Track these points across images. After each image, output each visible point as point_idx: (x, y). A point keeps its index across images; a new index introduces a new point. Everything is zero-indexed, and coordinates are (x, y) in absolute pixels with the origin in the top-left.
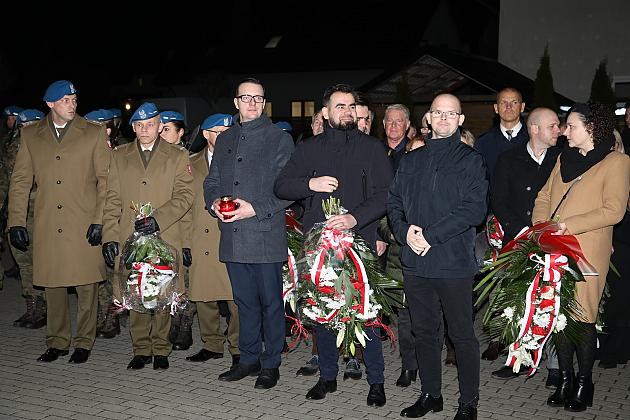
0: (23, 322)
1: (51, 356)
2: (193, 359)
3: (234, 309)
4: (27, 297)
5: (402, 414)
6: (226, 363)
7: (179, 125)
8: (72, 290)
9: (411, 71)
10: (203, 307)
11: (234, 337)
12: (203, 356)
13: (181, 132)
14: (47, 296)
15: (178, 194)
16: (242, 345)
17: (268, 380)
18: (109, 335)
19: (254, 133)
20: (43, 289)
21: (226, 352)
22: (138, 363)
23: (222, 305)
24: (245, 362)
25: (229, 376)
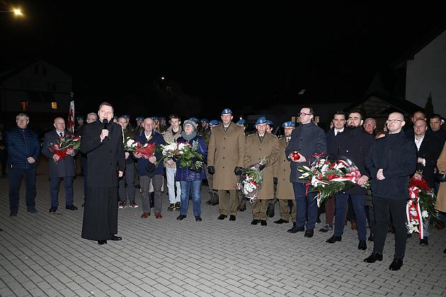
0: (209, 203)
1: (222, 217)
2: (277, 222)
3: (295, 203)
4: (211, 193)
5: (364, 261)
6: (290, 225)
7: (271, 126)
8: (228, 192)
9: (366, 103)
10: (282, 202)
11: (294, 215)
12: (280, 222)
13: (272, 129)
14: (219, 193)
15: (273, 154)
16: (297, 218)
17: (310, 234)
18: (242, 210)
19: (308, 128)
20: (217, 191)
21: (290, 221)
22: (255, 222)
23: (290, 202)
24: (298, 225)
25: (292, 231)
